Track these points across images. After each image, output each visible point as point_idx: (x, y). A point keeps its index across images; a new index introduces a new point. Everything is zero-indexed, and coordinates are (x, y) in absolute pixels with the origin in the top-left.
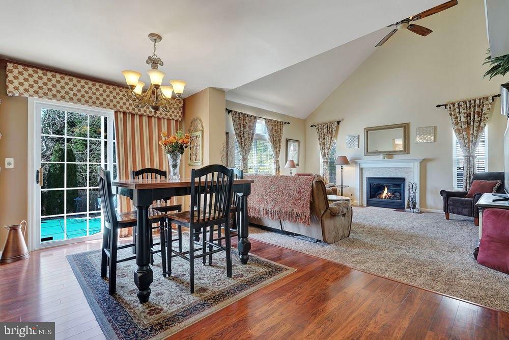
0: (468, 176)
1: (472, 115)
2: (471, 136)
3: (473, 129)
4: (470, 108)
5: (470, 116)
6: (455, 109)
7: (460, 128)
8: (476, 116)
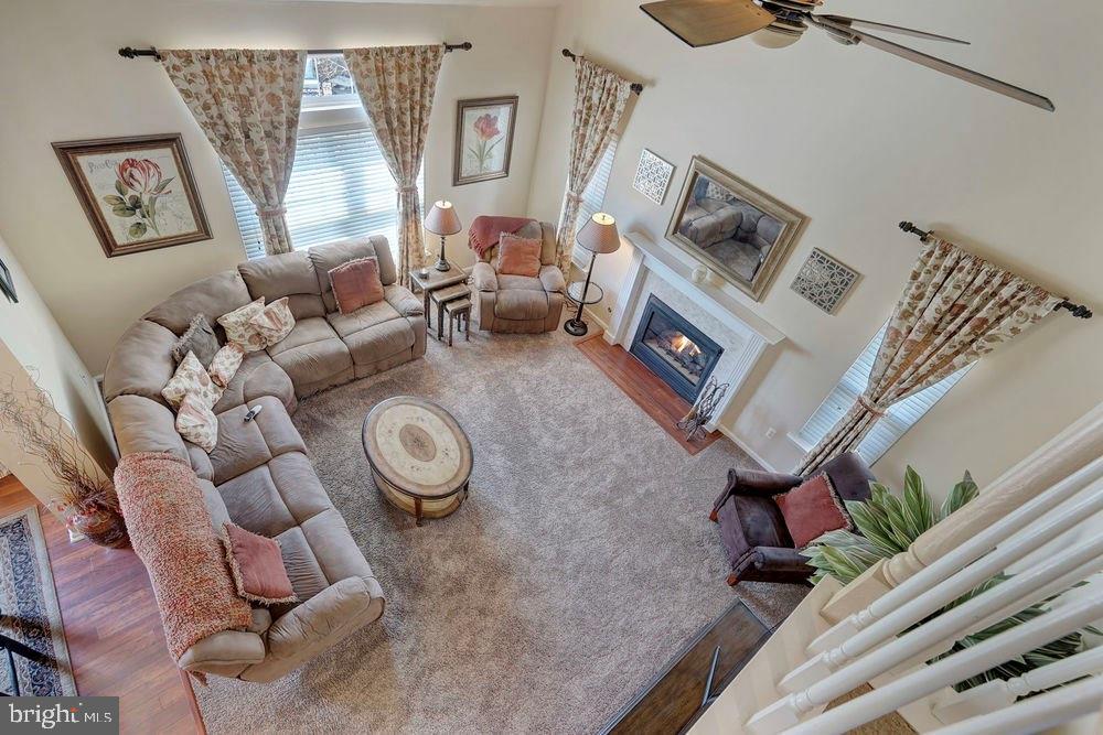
0: (835, 441)
1: (959, 320)
2: (911, 369)
3: (929, 357)
4: (977, 291)
5: (957, 315)
6: (937, 267)
7: (904, 331)
8: (967, 328)
